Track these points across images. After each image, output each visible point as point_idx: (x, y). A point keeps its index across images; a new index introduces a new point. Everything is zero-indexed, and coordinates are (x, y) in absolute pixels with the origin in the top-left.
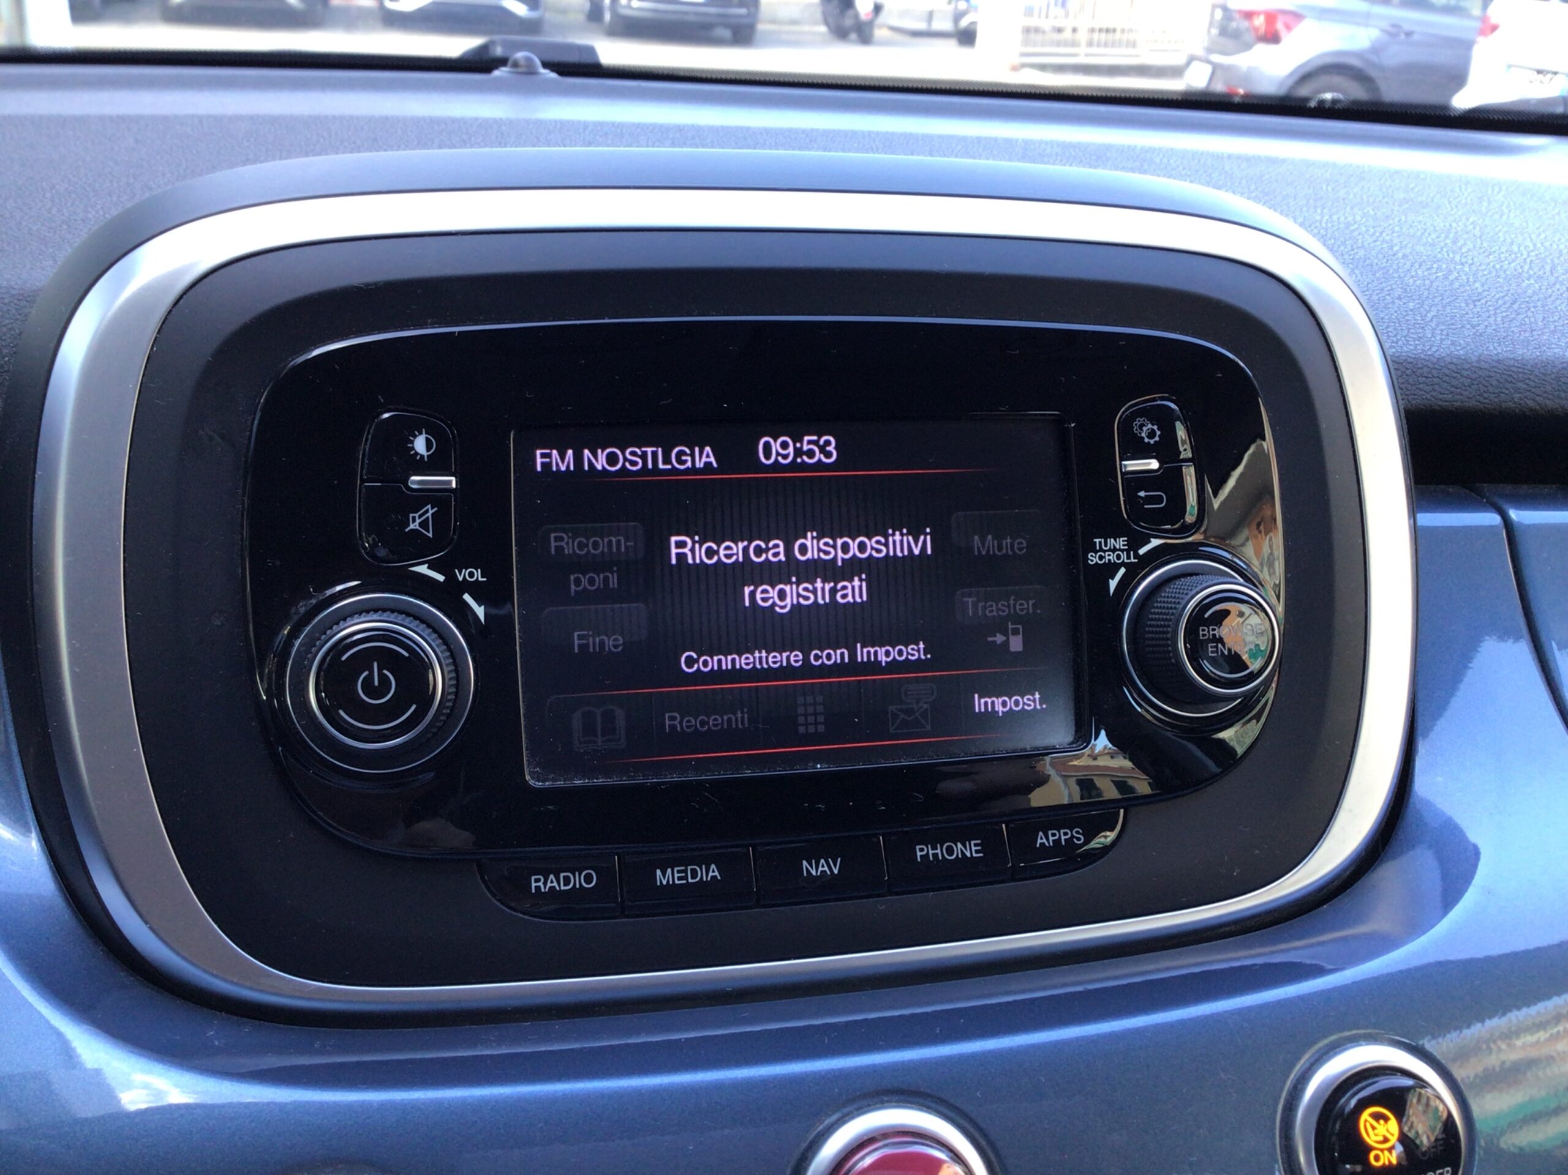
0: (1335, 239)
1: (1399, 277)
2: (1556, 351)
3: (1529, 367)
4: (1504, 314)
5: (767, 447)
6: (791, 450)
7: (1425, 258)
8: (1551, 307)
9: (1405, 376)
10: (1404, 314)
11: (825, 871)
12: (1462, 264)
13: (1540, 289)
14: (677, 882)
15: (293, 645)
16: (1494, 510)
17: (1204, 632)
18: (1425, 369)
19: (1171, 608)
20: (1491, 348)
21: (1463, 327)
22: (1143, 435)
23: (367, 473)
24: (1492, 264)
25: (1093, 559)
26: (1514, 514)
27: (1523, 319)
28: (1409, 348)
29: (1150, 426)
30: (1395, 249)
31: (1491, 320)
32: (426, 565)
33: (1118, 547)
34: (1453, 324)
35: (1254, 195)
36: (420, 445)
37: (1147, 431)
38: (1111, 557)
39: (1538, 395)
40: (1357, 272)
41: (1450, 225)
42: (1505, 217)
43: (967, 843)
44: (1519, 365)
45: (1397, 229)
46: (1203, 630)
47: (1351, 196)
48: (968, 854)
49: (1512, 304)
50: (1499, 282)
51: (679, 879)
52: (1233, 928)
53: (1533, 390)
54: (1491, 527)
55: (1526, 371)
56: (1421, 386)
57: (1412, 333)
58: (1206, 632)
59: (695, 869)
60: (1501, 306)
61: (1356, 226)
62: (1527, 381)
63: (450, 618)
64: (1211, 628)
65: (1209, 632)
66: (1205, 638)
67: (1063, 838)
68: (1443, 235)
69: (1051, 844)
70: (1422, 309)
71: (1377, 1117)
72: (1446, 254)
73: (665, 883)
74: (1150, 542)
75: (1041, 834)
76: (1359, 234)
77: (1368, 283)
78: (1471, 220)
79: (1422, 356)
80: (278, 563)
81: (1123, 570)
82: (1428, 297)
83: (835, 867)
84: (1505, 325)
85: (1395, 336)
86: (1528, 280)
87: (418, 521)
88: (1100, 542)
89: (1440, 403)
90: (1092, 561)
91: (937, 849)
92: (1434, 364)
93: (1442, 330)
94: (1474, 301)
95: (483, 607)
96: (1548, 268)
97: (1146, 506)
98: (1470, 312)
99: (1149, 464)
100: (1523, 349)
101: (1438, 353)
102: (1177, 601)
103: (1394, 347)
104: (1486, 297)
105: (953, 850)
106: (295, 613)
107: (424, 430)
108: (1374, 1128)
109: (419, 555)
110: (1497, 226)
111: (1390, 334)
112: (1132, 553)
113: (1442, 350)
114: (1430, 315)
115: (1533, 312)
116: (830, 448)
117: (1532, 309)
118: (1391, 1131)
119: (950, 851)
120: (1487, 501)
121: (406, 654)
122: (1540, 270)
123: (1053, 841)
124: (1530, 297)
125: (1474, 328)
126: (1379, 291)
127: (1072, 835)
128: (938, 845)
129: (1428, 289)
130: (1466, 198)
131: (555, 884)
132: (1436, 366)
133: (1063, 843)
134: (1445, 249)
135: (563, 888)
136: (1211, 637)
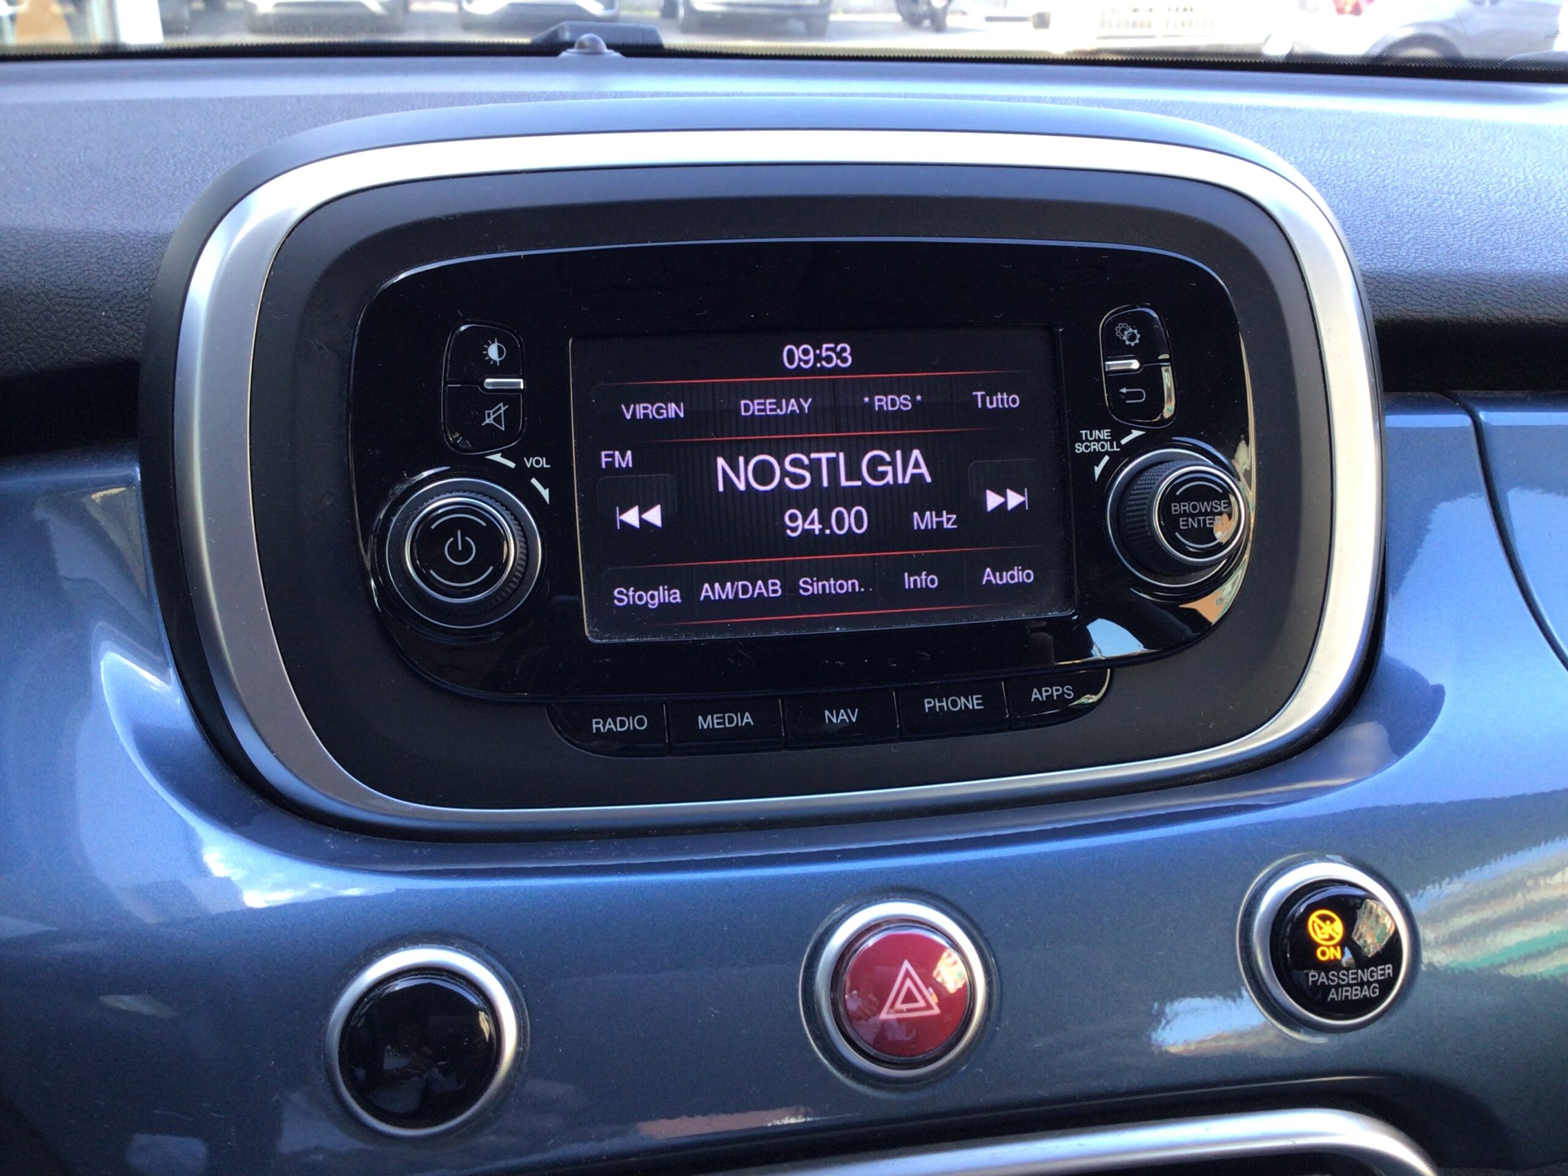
0: (1330, 174)
1: (1385, 205)
2: (1524, 266)
3: (1497, 280)
4: (1480, 235)
5: (791, 354)
6: (812, 355)
7: (1414, 189)
8: (1527, 229)
9: (1378, 290)
10: (1383, 236)
11: (845, 720)
12: (1449, 194)
13: (1520, 213)
14: (716, 726)
15: (391, 521)
16: (1464, 411)
17: (1176, 508)
18: (1397, 284)
19: (1148, 488)
20: (1462, 264)
21: (1438, 246)
22: (1125, 338)
23: (450, 377)
24: (1478, 193)
25: (1080, 448)
26: (1482, 416)
27: (1497, 239)
28: (1380, 264)
29: (1131, 330)
30: (1387, 182)
31: (1467, 240)
32: (500, 454)
33: (1102, 438)
34: (1428, 244)
35: (1262, 139)
36: (493, 352)
37: (1128, 334)
38: (1096, 447)
39: (1505, 306)
40: (1345, 202)
41: (1448, 162)
42: (1504, 155)
43: (970, 697)
44: (1487, 279)
45: (1393, 165)
46: (1175, 506)
47: (1358, 139)
48: (970, 707)
49: (1489, 227)
50: (1480, 208)
51: (718, 724)
53: (1500, 301)
54: (1461, 430)
56: (1393, 299)
57: (1388, 252)
58: (1177, 508)
59: (732, 717)
60: (1478, 228)
61: (1354, 163)
62: (1494, 293)
63: (520, 499)
64: (1182, 504)
65: (1180, 507)
66: (1177, 513)
67: (1055, 694)
68: (1437, 170)
69: (1044, 699)
70: (1401, 232)
71: (1324, 918)
72: (1435, 186)
73: (705, 727)
74: (1131, 433)
75: (1035, 690)
76: (1356, 170)
77: (1353, 211)
78: (1470, 157)
79: (1395, 272)
80: (377, 452)
81: (1106, 458)
82: (1409, 222)
83: (853, 715)
84: (1479, 244)
85: (1371, 255)
86: (1511, 206)
87: (492, 417)
88: (1086, 434)
89: (1411, 314)
90: (1079, 450)
91: (942, 702)
92: (1406, 278)
93: (1417, 249)
94: (1453, 225)
95: (548, 490)
96: (1533, 196)
97: (1128, 402)
98: (1447, 233)
99: (1131, 364)
100: (1493, 264)
101: (1410, 269)
102: (1152, 482)
103: (1369, 264)
104: (1465, 221)
105: (957, 703)
106: (392, 495)
107: (496, 340)
108: (1321, 928)
109: (493, 447)
110: (1494, 162)
111: (1366, 253)
112: (1115, 443)
113: (1414, 266)
114: (1407, 237)
115: (1508, 233)
116: (846, 354)
117: (1508, 231)
118: (1335, 930)
119: (955, 704)
120: (1460, 404)
121: (484, 524)
122: (1524, 197)
123: (1046, 696)
124: (1508, 221)
125: (1448, 247)
126: (1362, 218)
127: (1063, 691)
128: (944, 699)
129: (1411, 215)
130: (1472, 139)
131: (613, 726)
132: (1407, 280)
133: (1055, 698)
134: (1435, 182)
135: (619, 729)
136: (1182, 512)
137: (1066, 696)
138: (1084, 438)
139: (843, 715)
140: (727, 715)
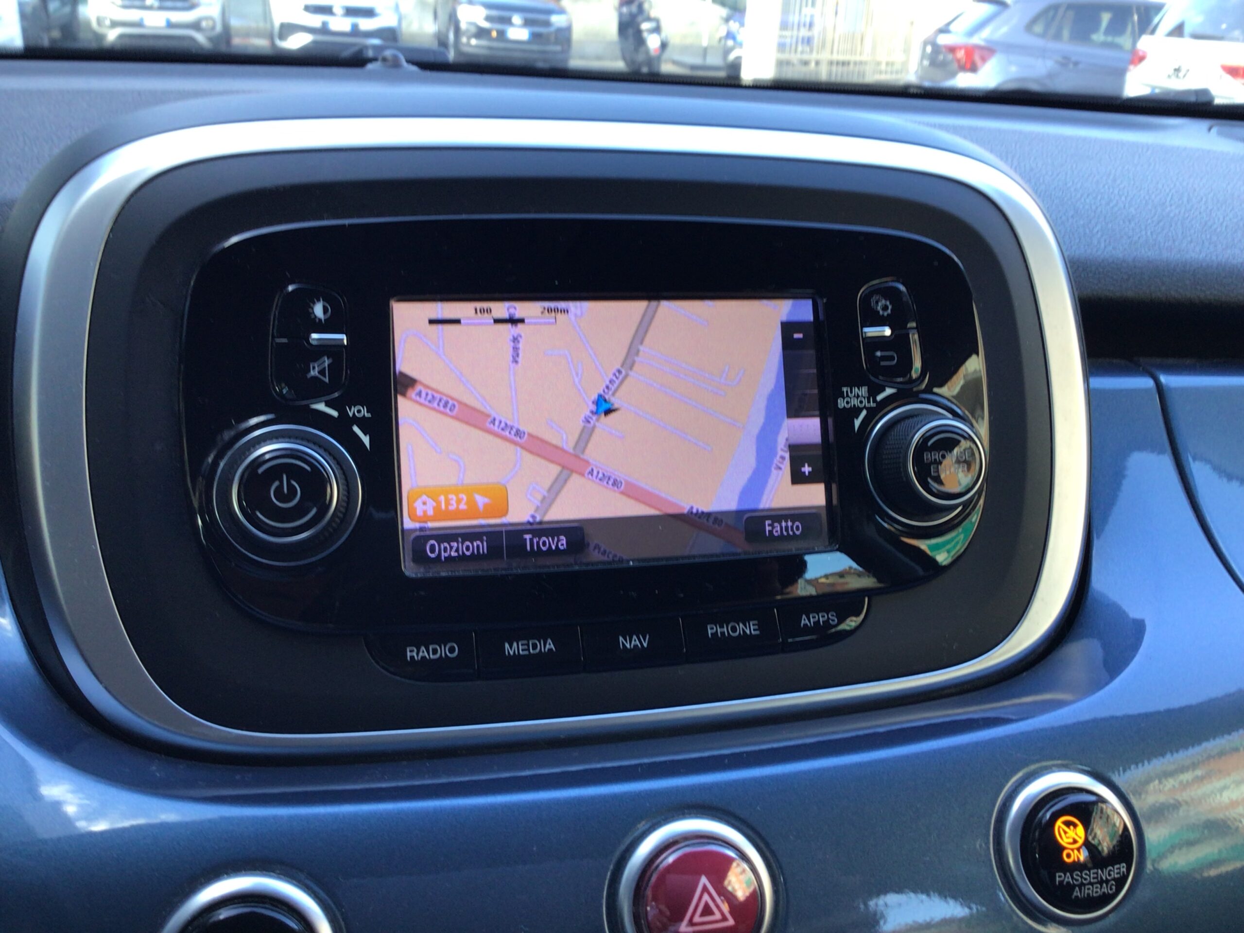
1: (1072, 203)
2: (1192, 255)
3: (1172, 266)
4: (1152, 229)
7: (1092, 191)
8: (1188, 225)
11: (637, 645)
12: (1120, 196)
13: (1180, 213)
14: (521, 653)
15: (220, 464)
16: (1147, 375)
18: (1094, 268)
19: (902, 439)
20: (1143, 252)
21: (1122, 237)
22: (879, 308)
23: (277, 332)
24: (1142, 196)
26: (1163, 379)
27: (1167, 233)
29: (883, 301)
30: (1069, 185)
31: (1143, 233)
32: (324, 404)
33: (860, 394)
34: (1114, 236)
36: (318, 310)
37: (882, 305)
38: (855, 402)
39: (1179, 287)
41: (1111, 171)
42: (1152, 167)
43: (747, 624)
44: (1165, 265)
45: (1070, 172)
46: (927, 455)
48: (748, 632)
49: (1158, 222)
50: (1148, 208)
51: (523, 650)
52: (953, 690)
53: (1176, 283)
54: (1147, 391)
55: (1169, 269)
57: (1083, 242)
58: (929, 457)
59: (536, 644)
60: (1150, 223)
62: (1170, 277)
63: (342, 445)
64: (933, 453)
66: (928, 461)
67: (821, 620)
68: (1105, 177)
69: (812, 625)
70: (1090, 225)
71: (1068, 824)
72: (1107, 189)
73: (512, 653)
74: (884, 390)
75: (804, 617)
79: (1091, 258)
81: (864, 413)
82: (1094, 217)
83: (645, 641)
84: (1154, 237)
86: (1170, 206)
87: (317, 369)
88: (847, 391)
89: (1106, 292)
90: (841, 405)
91: (723, 628)
92: (1100, 263)
93: (1105, 240)
94: (1129, 220)
95: (368, 436)
97: (882, 363)
98: (1126, 227)
99: (884, 331)
100: (1168, 253)
106: (219, 441)
107: (321, 299)
108: (1065, 833)
109: (317, 396)
112: (871, 399)
118: (1078, 834)
119: (734, 630)
120: (1144, 369)
121: (308, 469)
122: (1179, 201)
123: (814, 623)
124: (1172, 218)
125: (1130, 238)
127: (828, 618)
128: (724, 625)
130: (1122, 154)
131: (426, 654)
133: (822, 624)
135: (432, 657)
136: (933, 460)
137: (831, 621)
138: (845, 395)
139: (635, 641)
140: (530, 642)
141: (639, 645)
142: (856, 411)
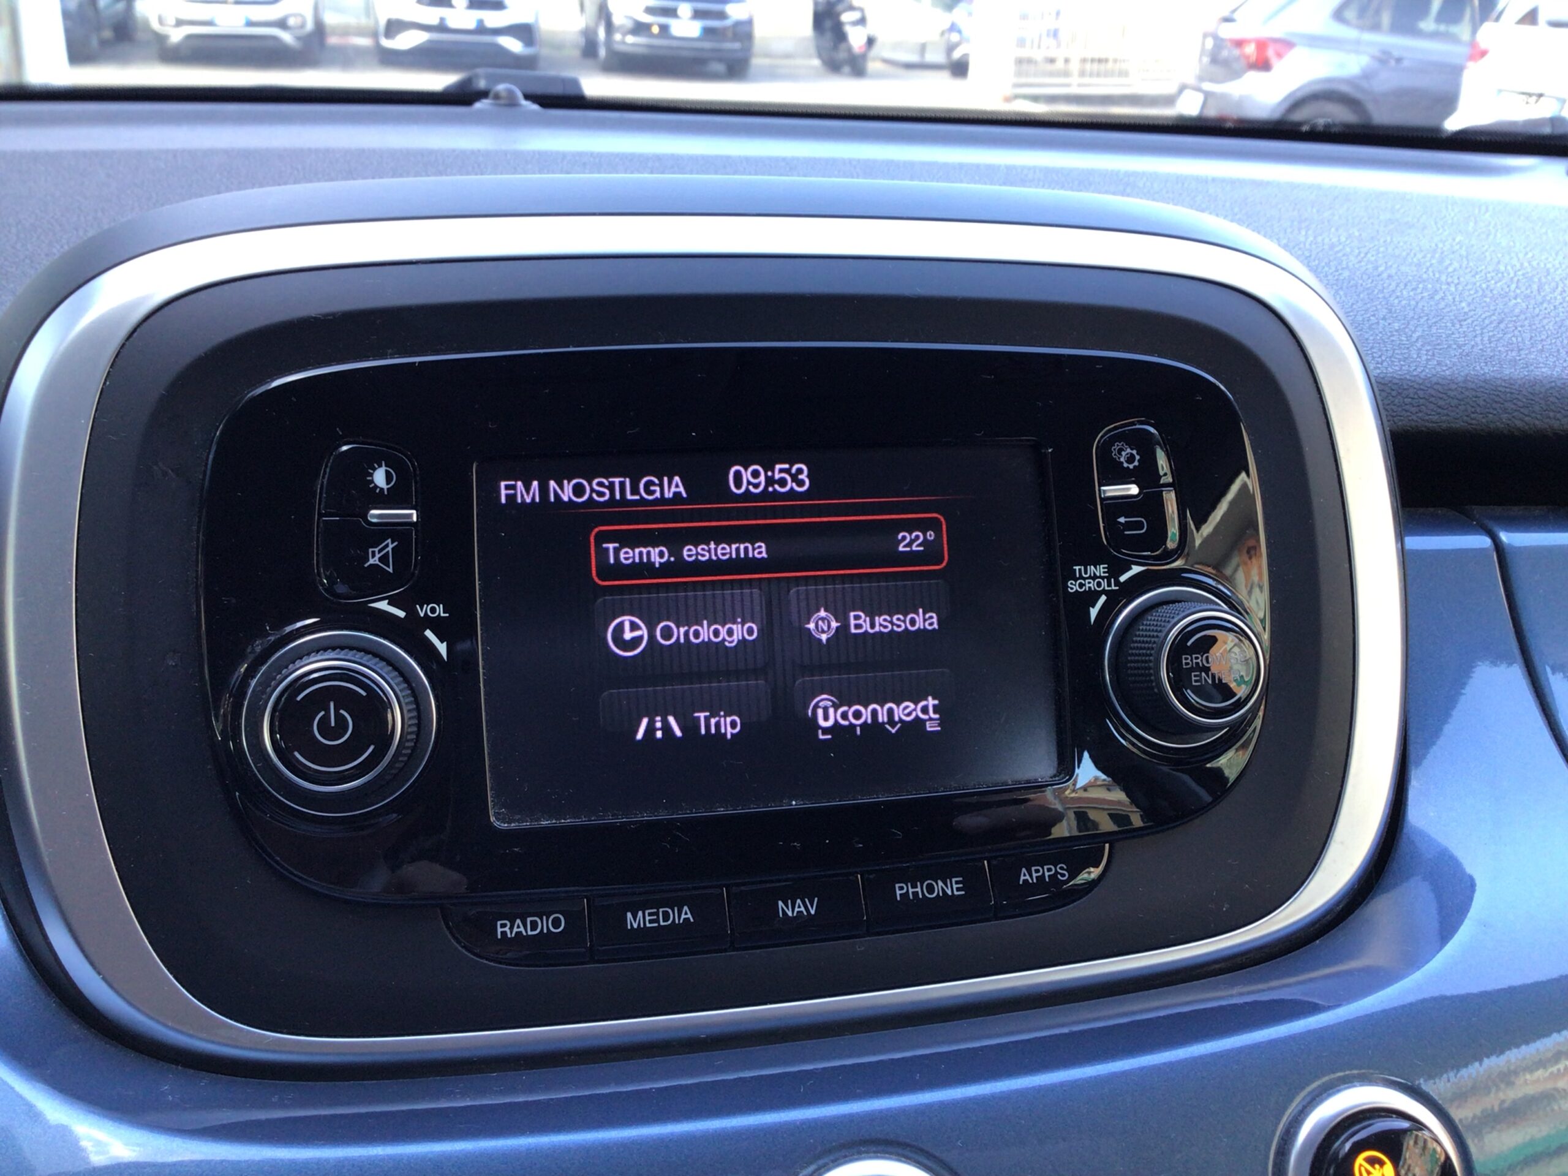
0: (1319, 259)
1: (1384, 297)
2: (1543, 370)
3: (1517, 387)
4: (1491, 334)
5: (738, 476)
6: (762, 478)
7: (1411, 278)
8: (1539, 326)
9: (1390, 398)
10: (1389, 334)
11: (802, 912)
12: (1448, 284)
13: (1528, 308)
14: (648, 925)
15: (249, 685)
16: (1484, 533)
17: (1187, 661)
18: (1412, 390)
19: (1153, 637)
20: (1478, 368)
21: (1450, 346)
23: (326, 508)
24: (1478, 284)
25: (1073, 587)
26: (1504, 537)
27: (1510, 339)
28: (1394, 369)
30: (1381, 269)
31: (1478, 339)
32: (387, 601)
33: (1098, 574)
34: (1438, 344)
35: (1238, 217)
38: (1091, 585)
39: (1526, 415)
40: (1341, 293)
41: (1436, 245)
42: (1491, 237)
43: (948, 881)
44: (1507, 385)
45: (1382, 249)
46: (1187, 659)
47: (1336, 218)
48: (949, 892)
49: (1499, 323)
50: (1485, 302)
51: (651, 921)
52: (1223, 965)
53: (1522, 410)
54: (1482, 551)
55: (1513, 391)
56: (1407, 407)
57: (1397, 354)
58: (1189, 661)
59: (667, 912)
60: (1487, 325)
61: (1341, 247)
62: (1515, 401)
63: (411, 656)
64: (1194, 656)
65: (1192, 660)
66: (1188, 667)
67: (1047, 874)
68: (1429, 256)
69: (1035, 881)
70: (1407, 330)
71: (1372, 1161)
72: (1431, 274)
73: (635, 926)
74: (1131, 569)
75: (1024, 870)
76: (1344, 255)
77: (1353, 304)
78: (1457, 240)
79: (1408, 377)
80: (234, 601)
81: (1103, 598)
82: (1413, 318)
83: (812, 907)
84: (1492, 345)
85: (1380, 357)
86: (1515, 298)
87: (378, 556)
88: (1080, 570)
89: (1427, 424)
90: (1072, 589)
91: (917, 887)
92: (1420, 384)
93: (1428, 351)
94: (1460, 321)
95: (445, 643)
96: (1535, 287)
97: (1126, 533)
98: (1456, 332)
99: (1129, 489)
100: (1511, 368)
101: (1424, 373)
102: (1159, 629)
103: (1379, 368)
104: (1472, 317)
105: (934, 888)
106: (250, 653)
108: (1368, 1173)
109: (378, 591)
110: (1483, 246)
111: (1375, 355)
112: (1113, 580)
113: (1427, 371)
114: (1415, 336)
115: (1520, 331)
116: (802, 477)
117: (1519, 329)
119: (931, 889)
120: (1477, 523)
121: (364, 693)
122: (1527, 289)
123: (1037, 877)
124: (1517, 316)
125: (1460, 348)
126: (1363, 312)
127: (1056, 871)
128: (919, 884)
129: (1414, 309)
130: (1452, 219)
131: (522, 929)
132: (1422, 387)
133: (1047, 880)
134: (1431, 269)
135: (530, 933)
136: (1194, 665)
137: (1059, 876)
138: (1078, 576)
139: (799, 907)
140: (661, 910)
141: (805, 913)
142: (1093, 595)
